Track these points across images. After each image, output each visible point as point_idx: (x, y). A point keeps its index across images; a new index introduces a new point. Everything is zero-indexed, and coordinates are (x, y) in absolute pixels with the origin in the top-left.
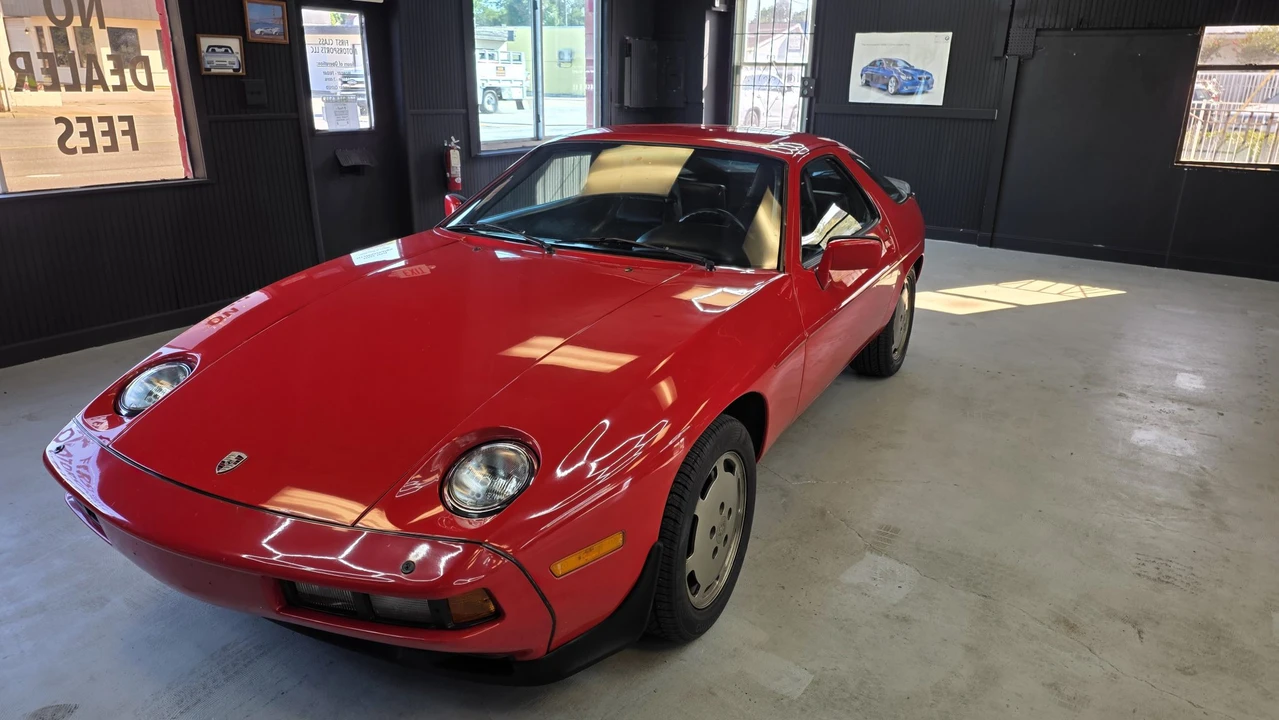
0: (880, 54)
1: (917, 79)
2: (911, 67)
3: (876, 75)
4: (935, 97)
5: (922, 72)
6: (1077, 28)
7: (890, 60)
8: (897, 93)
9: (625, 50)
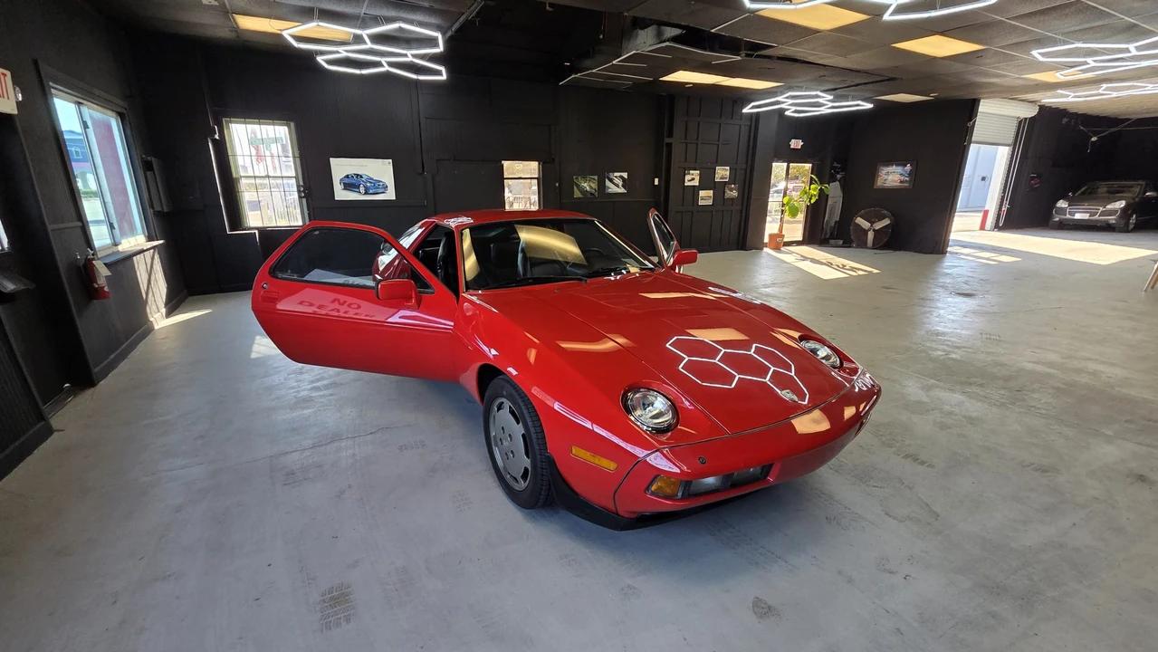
0: (351, 171)
1: (379, 186)
2: (371, 179)
3: (350, 184)
4: (390, 195)
5: (380, 181)
6: (454, 160)
7: (358, 175)
8: (366, 193)
9: (148, 166)
